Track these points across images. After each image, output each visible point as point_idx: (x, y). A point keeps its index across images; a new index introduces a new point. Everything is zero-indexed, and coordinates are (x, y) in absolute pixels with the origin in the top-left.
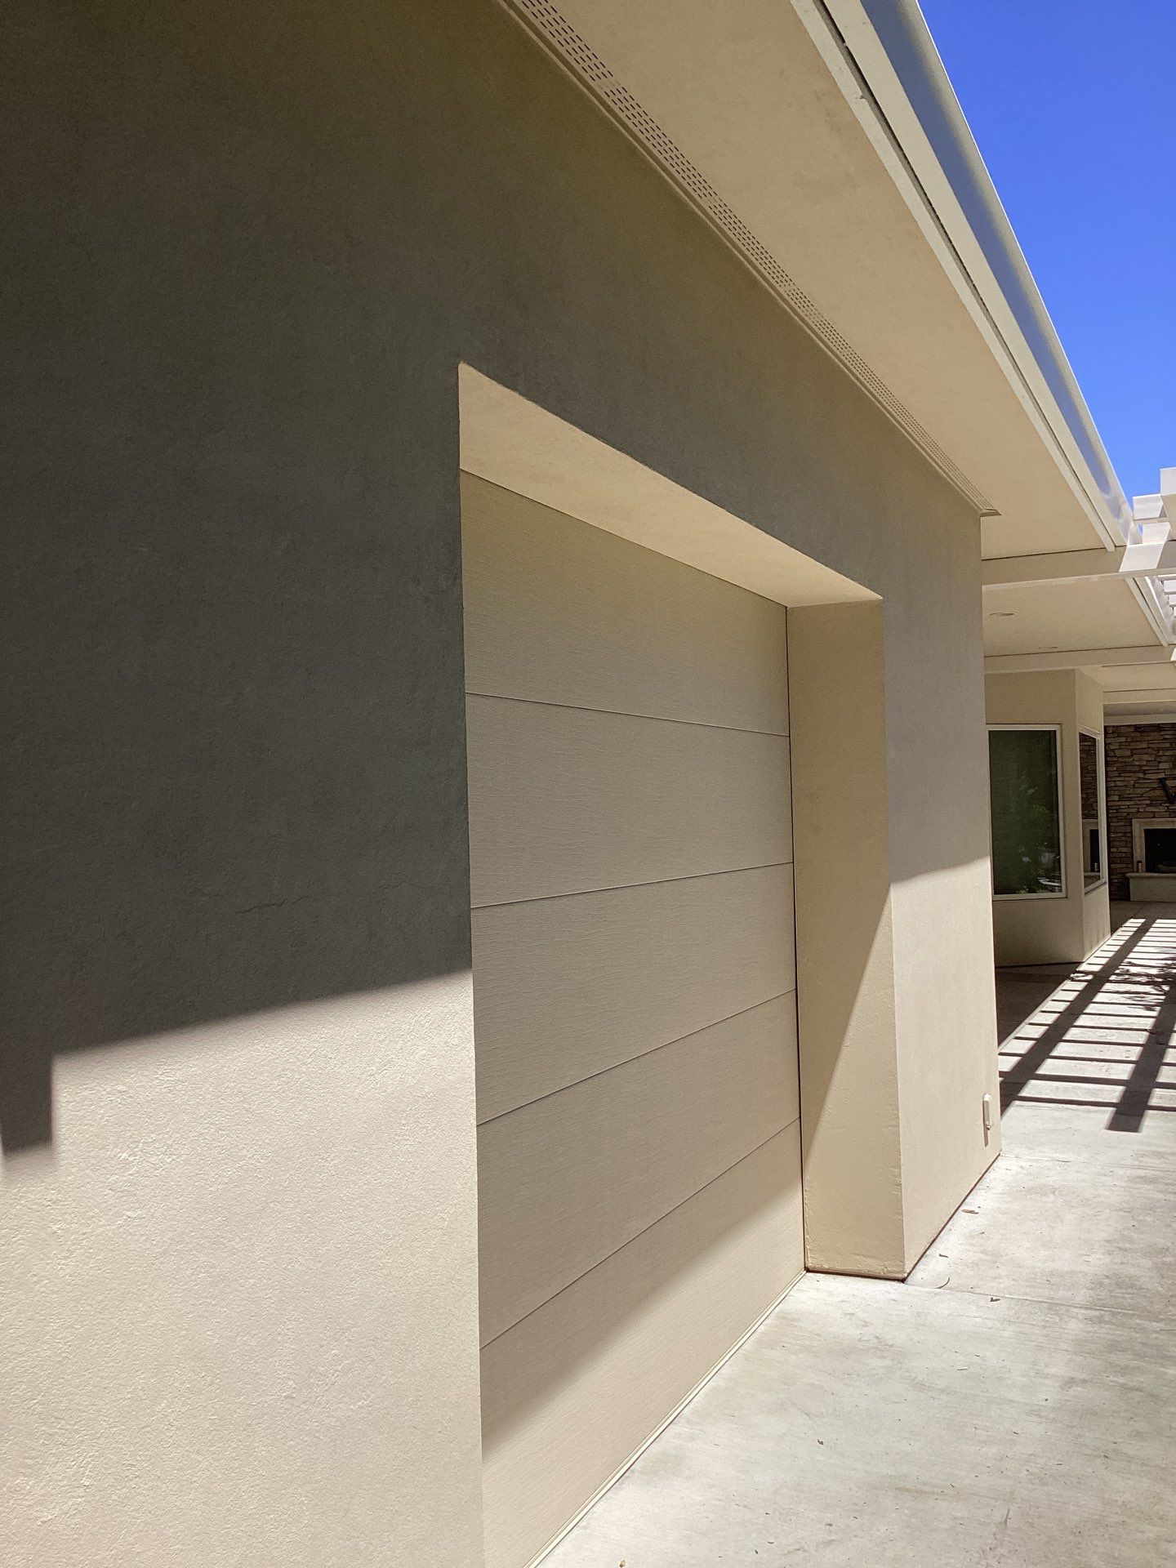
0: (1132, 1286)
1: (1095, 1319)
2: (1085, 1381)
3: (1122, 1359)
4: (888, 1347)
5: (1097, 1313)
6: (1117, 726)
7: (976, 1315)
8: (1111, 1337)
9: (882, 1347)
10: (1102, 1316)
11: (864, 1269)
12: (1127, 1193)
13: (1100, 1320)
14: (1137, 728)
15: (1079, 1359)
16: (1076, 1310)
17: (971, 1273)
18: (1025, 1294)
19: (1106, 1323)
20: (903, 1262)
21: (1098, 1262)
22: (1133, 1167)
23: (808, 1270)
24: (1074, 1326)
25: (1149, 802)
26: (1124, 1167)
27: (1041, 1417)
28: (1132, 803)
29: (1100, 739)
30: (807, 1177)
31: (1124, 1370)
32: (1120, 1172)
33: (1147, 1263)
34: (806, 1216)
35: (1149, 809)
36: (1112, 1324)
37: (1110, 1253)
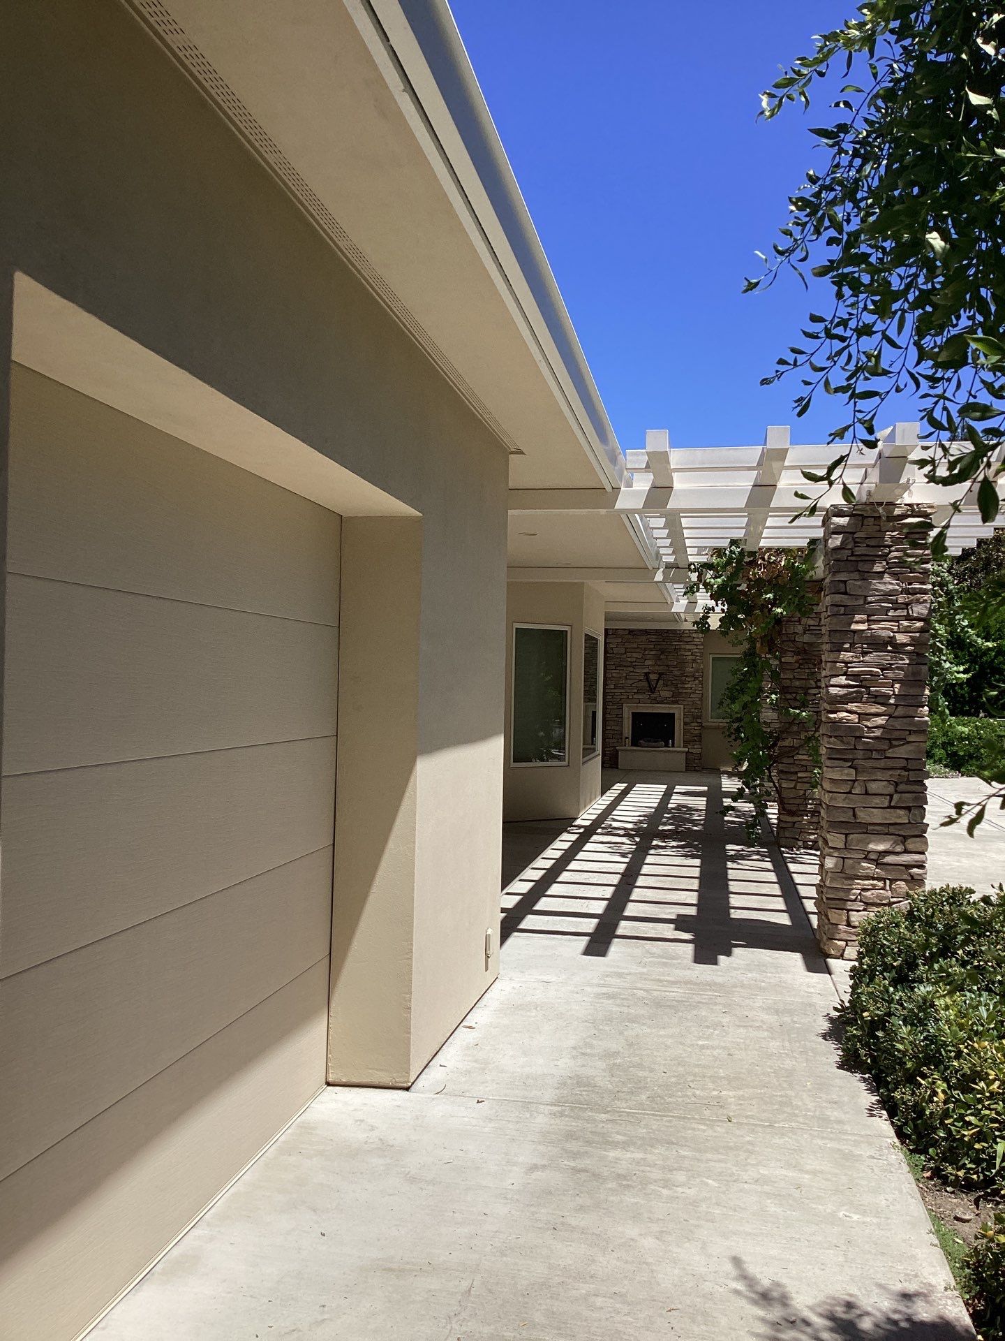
0: (589, 1085)
1: (557, 1114)
2: (544, 1167)
3: (574, 1146)
4: (388, 1148)
5: (560, 1108)
6: (616, 630)
7: (464, 1115)
8: (568, 1128)
9: (384, 1147)
10: (564, 1111)
11: (376, 1081)
12: (592, 1007)
13: (562, 1114)
14: (631, 631)
15: (542, 1148)
16: (543, 1107)
17: (464, 1079)
18: (506, 1095)
19: (567, 1116)
20: (408, 1073)
21: (565, 1065)
22: (598, 985)
23: (328, 1084)
24: (541, 1120)
25: (636, 691)
26: (591, 985)
27: (507, 1199)
28: (623, 691)
29: (601, 639)
30: (333, 1005)
31: (575, 1155)
32: (588, 989)
33: (601, 1064)
34: (330, 1038)
35: (635, 696)
36: (571, 1117)
37: (574, 1058)
